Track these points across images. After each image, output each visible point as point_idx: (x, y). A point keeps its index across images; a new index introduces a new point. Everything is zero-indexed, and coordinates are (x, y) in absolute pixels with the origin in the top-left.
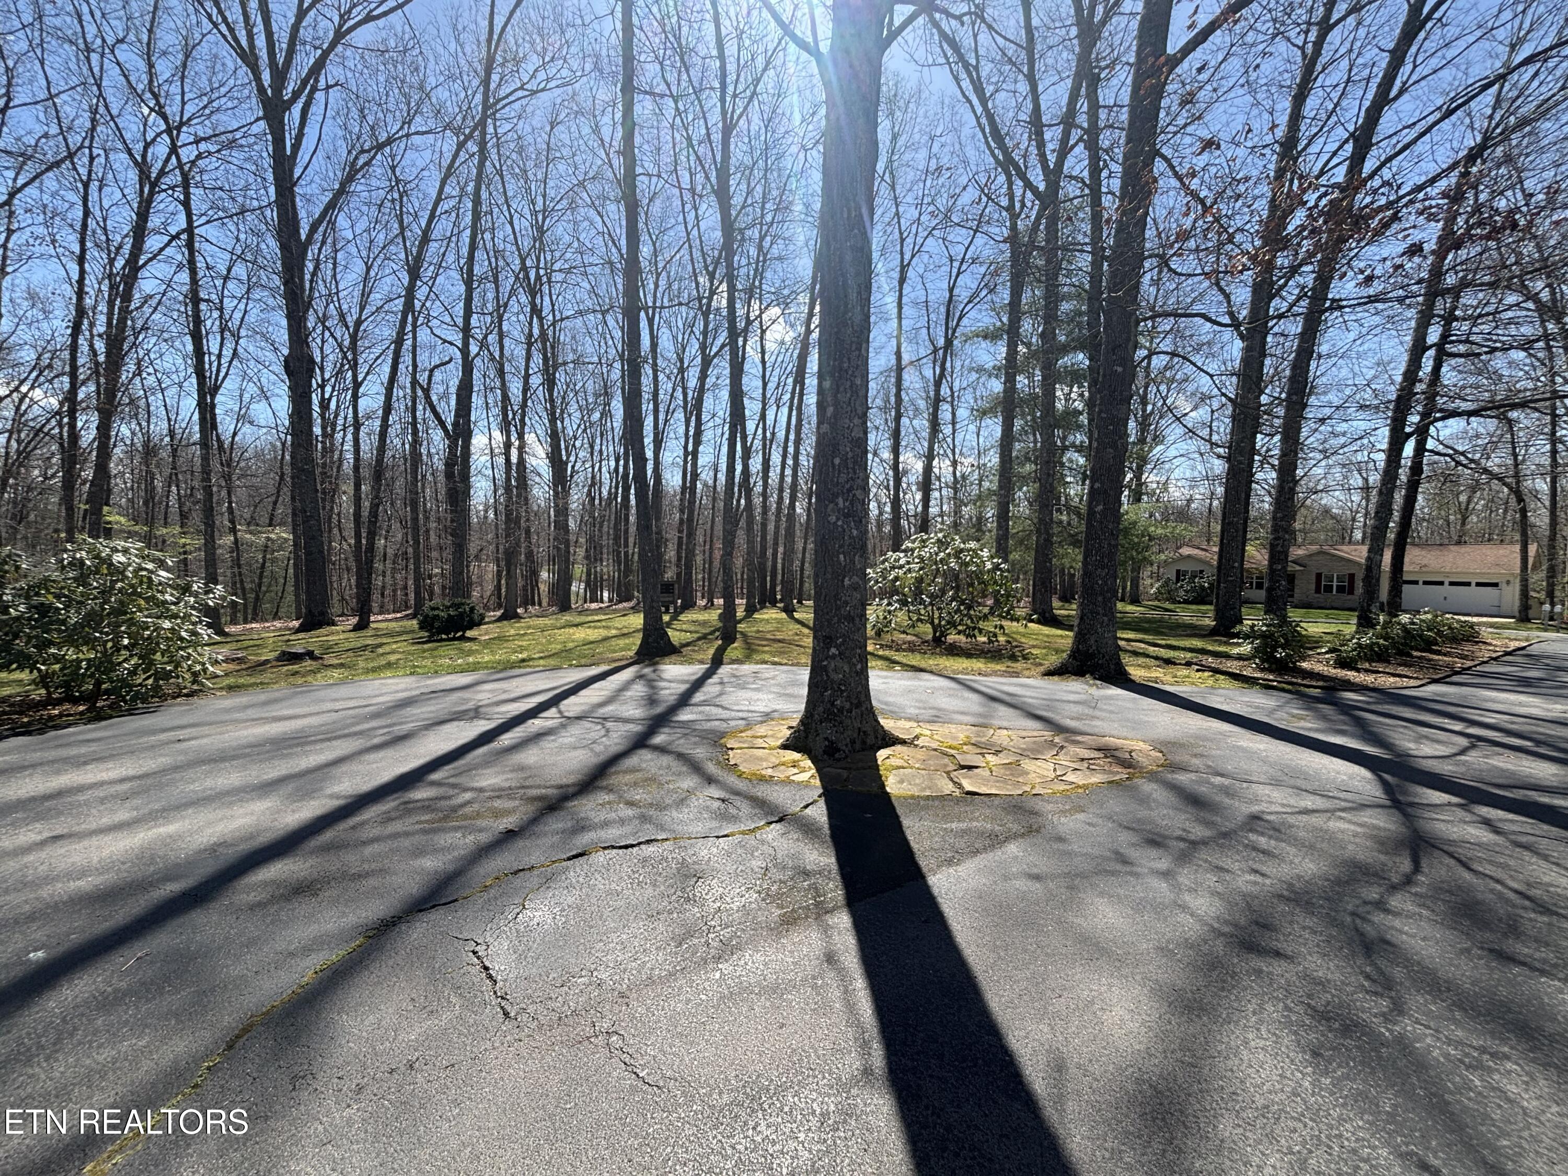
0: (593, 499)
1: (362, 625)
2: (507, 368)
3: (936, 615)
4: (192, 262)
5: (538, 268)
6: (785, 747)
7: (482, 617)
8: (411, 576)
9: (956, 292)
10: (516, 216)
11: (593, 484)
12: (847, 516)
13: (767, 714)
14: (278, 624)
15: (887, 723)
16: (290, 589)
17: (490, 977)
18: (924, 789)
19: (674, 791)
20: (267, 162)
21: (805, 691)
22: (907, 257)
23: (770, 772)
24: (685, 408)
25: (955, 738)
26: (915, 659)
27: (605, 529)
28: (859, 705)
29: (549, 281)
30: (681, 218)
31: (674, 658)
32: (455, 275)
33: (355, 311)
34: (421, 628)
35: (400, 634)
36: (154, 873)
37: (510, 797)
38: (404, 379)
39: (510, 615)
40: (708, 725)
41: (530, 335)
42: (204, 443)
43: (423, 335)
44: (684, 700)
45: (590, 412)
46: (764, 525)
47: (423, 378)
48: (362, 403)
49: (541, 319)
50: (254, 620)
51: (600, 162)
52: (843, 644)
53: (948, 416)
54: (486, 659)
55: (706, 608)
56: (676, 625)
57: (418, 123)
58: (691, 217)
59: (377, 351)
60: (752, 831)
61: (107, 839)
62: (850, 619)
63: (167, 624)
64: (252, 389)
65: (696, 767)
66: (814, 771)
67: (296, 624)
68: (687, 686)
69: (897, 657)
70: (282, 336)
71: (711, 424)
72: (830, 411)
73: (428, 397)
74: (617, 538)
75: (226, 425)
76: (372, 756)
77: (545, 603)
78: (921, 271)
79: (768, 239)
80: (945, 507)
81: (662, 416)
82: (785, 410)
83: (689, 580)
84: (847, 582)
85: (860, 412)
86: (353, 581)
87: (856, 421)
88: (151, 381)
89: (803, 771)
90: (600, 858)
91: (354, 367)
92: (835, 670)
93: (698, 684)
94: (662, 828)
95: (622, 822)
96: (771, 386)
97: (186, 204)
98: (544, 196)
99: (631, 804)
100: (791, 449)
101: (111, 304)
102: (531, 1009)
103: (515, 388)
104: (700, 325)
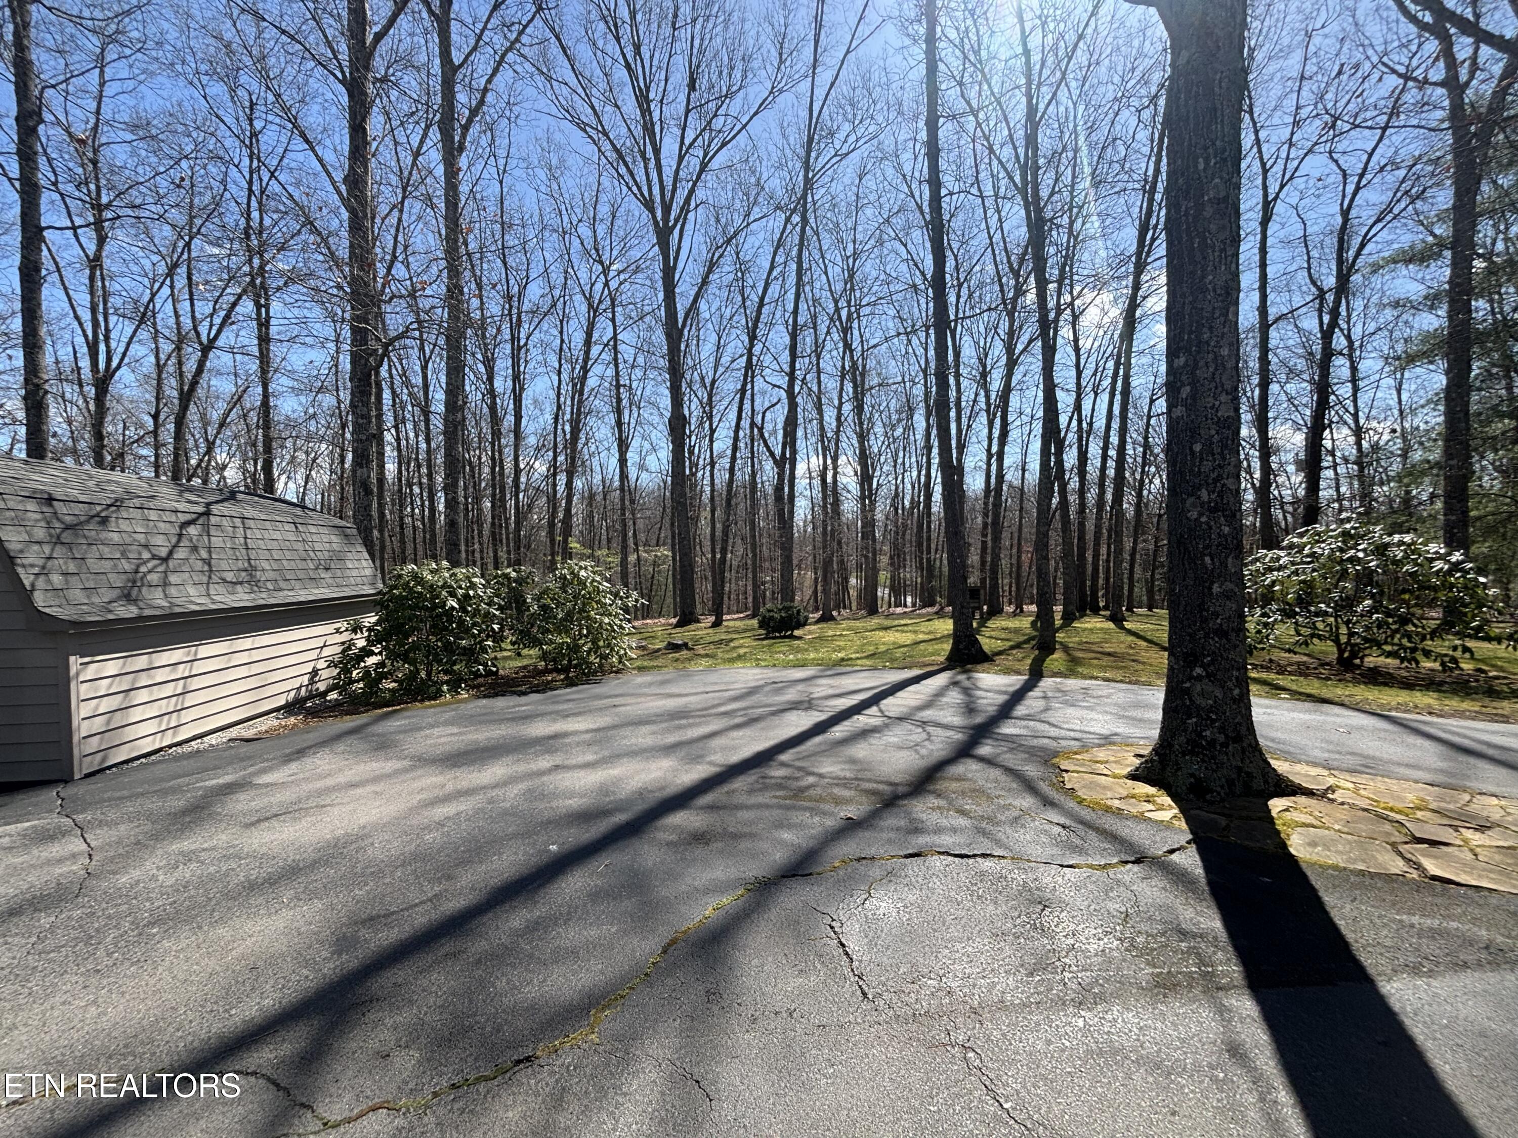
0: (896, 509)
1: (717, 624)
2: (824, 400)
3: (1343, 630)
4: (616, 359)
5: (849, 306)
6: (1133, 777)
7: (807, 618)
8: (750, 583)
9: (1353, 213)
10: (830, 265)
11: (897, 495)
12: (1213, 510)
13: (1106, 737)
14: (663, 620)
15: (1280, 766)
16: (670, 593)
17: (847, 954)
18: (1354, 861)
19: (1007, 807)
20: (659, 275)
21: (1159, 715)
22: (1273, 190)
23: (1116, 803)
24: (988, 411)
25: (1400, 799)
26: (1313, 687)
27: (908, 537)
28: (1238, 739)
29: (859, 317)
30: (983, 226)
31: (986, 665)
32: (782, 328)
33: (711, 374)
34: (760, 627)
35: (745, 631)
36: (610, 802)
37: (845, 786)
38: (745, 423)
39: (826, 618)
40: (1035, 742)
41: (843, 367)
42: (622, 489)
43: (759, 383)
44: (1005, 711)
45: (893, 427)
46: (1082, 525)
47: (758, 419)
48: (715, 445)
49: (851, 351)
50: (647, 617)
51: (903, 196)
52: (1213, 662)
53: (1346, 372)
54: (812, 656)
55: (1014, 614)
56: (986, 632)
57: (756, 213)
58: (993, 222)
59: (725, 403)
60: (1104, 867)
61: (582, 773)
62: (1222, 633)
63: (606, 620)
64: (647, 445)
65: (1030, 787)
66: (1176, 811)
67: (674, 621)
68: (1005, 697)
69: (1282, 681)
70: (666, 402)
71: (1018, 423)
72: (1186, 391)
73: (762, 435)
74: (919, 544)
75: (632, 472)
76: (735, 734)
77: (854, 607)
78: (1294, 201)
79: (1080, 221)
80: (1343, 489)
81: (964, 421)
82: (1105, 397)
83: (995, 586)
84: (1216, 589)
85: (1228, 386)
86: (709, 588)
87: (1224, 398)
88: (593, 448)
89: (1161, 808)
90: (937, 862)
91: (710, 418)
92: (1202, 694)
93: (1018, 696)
94: (999, 843)
95: (954, 830)
96: (1087, 373)
97: (613, 320)
98: (854, 242)
99: (962, 813)
100: (1114, 439)
101: (573, 399)
102: (886, 996)
103: (830, 416)
104: (1004, 325)
